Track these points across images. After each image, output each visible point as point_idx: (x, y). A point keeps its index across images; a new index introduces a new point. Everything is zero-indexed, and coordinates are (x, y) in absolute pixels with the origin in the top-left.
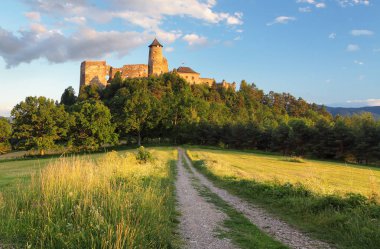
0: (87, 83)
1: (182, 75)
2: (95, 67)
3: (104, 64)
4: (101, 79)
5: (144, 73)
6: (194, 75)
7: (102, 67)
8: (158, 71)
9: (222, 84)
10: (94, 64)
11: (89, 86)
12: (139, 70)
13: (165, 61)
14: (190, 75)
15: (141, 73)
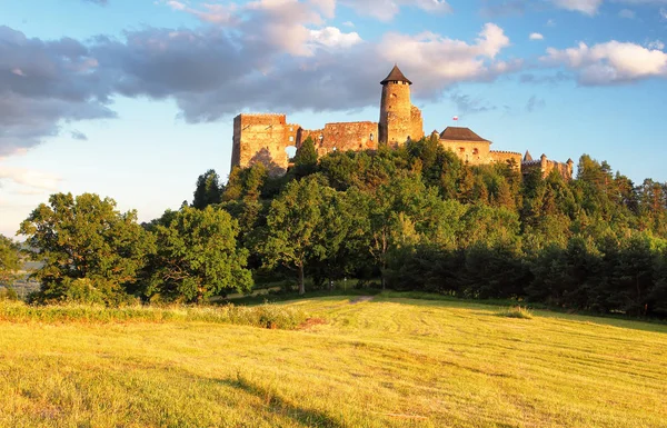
0: (244, 163)
1: (451, 146)
2: (262, 128)
3: (282, 121)
4: (274, 155)
5: (370, 140)
6: (478, 145)
7: (278, 128)
8: (399, 137)
9: (539, 164)
10: (260, 121)
11: (248, 171)
12: (358, 135)
13: (416, 115)
14: (469, 146)
15: (364, 141)
